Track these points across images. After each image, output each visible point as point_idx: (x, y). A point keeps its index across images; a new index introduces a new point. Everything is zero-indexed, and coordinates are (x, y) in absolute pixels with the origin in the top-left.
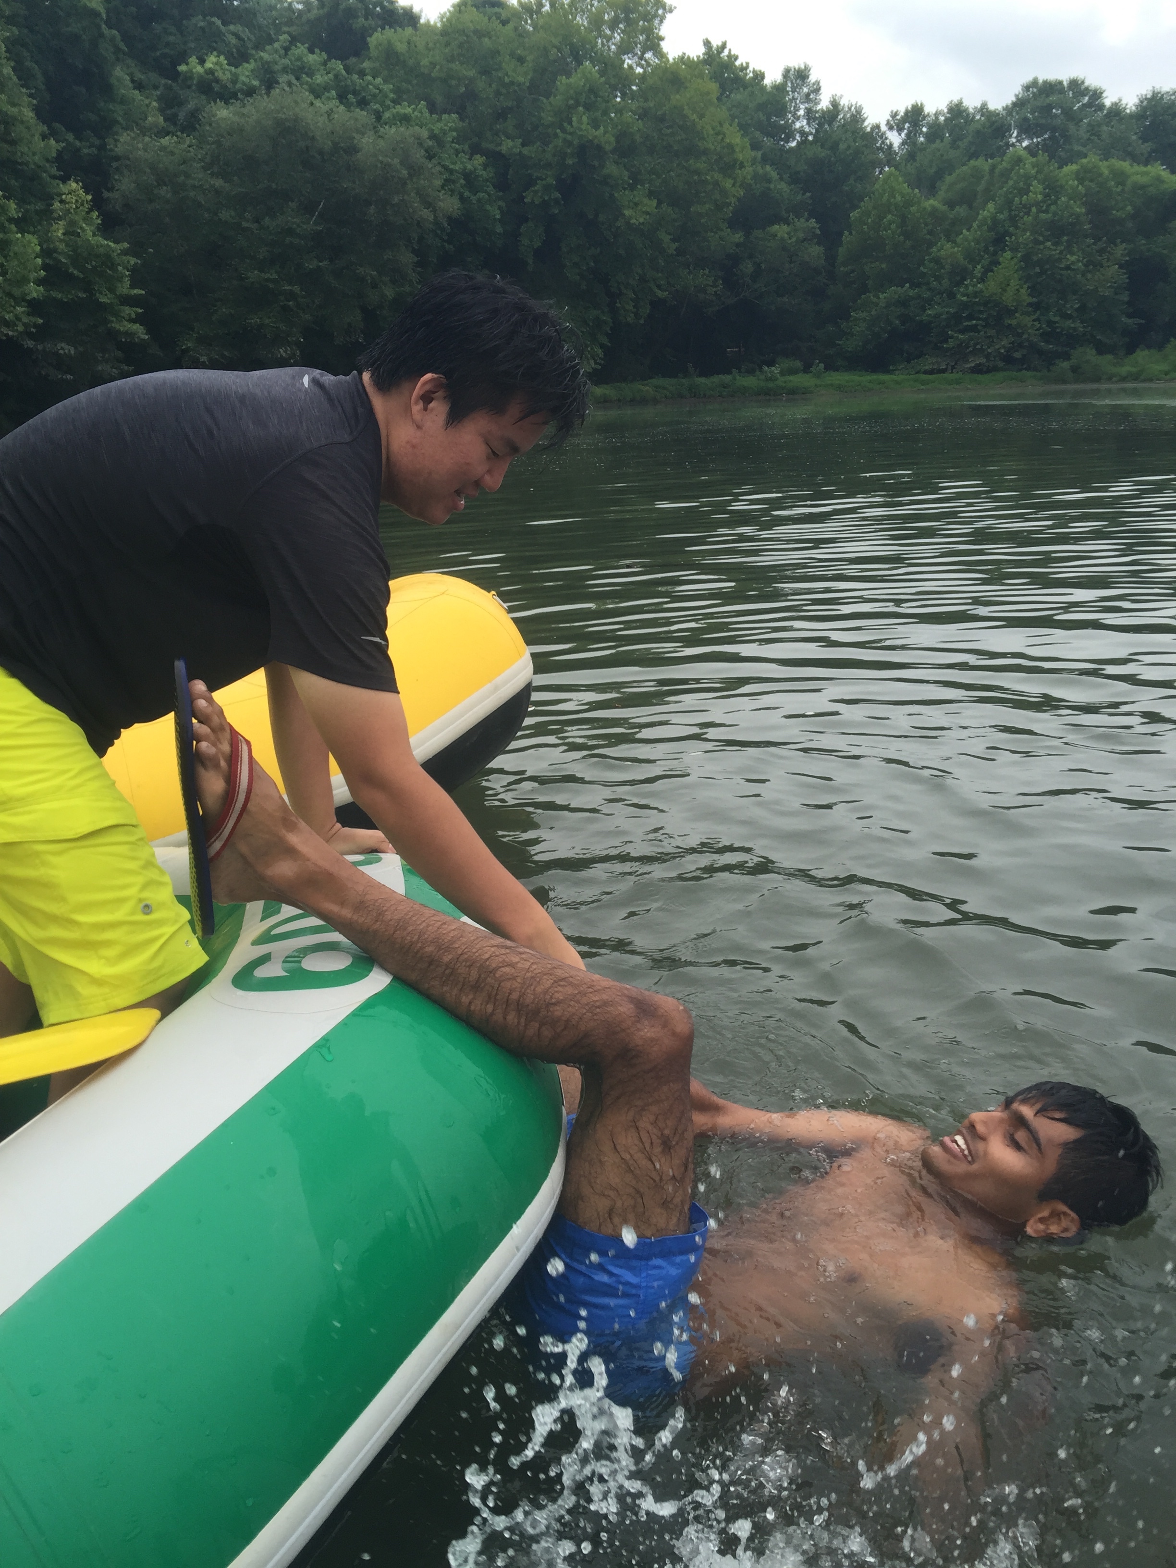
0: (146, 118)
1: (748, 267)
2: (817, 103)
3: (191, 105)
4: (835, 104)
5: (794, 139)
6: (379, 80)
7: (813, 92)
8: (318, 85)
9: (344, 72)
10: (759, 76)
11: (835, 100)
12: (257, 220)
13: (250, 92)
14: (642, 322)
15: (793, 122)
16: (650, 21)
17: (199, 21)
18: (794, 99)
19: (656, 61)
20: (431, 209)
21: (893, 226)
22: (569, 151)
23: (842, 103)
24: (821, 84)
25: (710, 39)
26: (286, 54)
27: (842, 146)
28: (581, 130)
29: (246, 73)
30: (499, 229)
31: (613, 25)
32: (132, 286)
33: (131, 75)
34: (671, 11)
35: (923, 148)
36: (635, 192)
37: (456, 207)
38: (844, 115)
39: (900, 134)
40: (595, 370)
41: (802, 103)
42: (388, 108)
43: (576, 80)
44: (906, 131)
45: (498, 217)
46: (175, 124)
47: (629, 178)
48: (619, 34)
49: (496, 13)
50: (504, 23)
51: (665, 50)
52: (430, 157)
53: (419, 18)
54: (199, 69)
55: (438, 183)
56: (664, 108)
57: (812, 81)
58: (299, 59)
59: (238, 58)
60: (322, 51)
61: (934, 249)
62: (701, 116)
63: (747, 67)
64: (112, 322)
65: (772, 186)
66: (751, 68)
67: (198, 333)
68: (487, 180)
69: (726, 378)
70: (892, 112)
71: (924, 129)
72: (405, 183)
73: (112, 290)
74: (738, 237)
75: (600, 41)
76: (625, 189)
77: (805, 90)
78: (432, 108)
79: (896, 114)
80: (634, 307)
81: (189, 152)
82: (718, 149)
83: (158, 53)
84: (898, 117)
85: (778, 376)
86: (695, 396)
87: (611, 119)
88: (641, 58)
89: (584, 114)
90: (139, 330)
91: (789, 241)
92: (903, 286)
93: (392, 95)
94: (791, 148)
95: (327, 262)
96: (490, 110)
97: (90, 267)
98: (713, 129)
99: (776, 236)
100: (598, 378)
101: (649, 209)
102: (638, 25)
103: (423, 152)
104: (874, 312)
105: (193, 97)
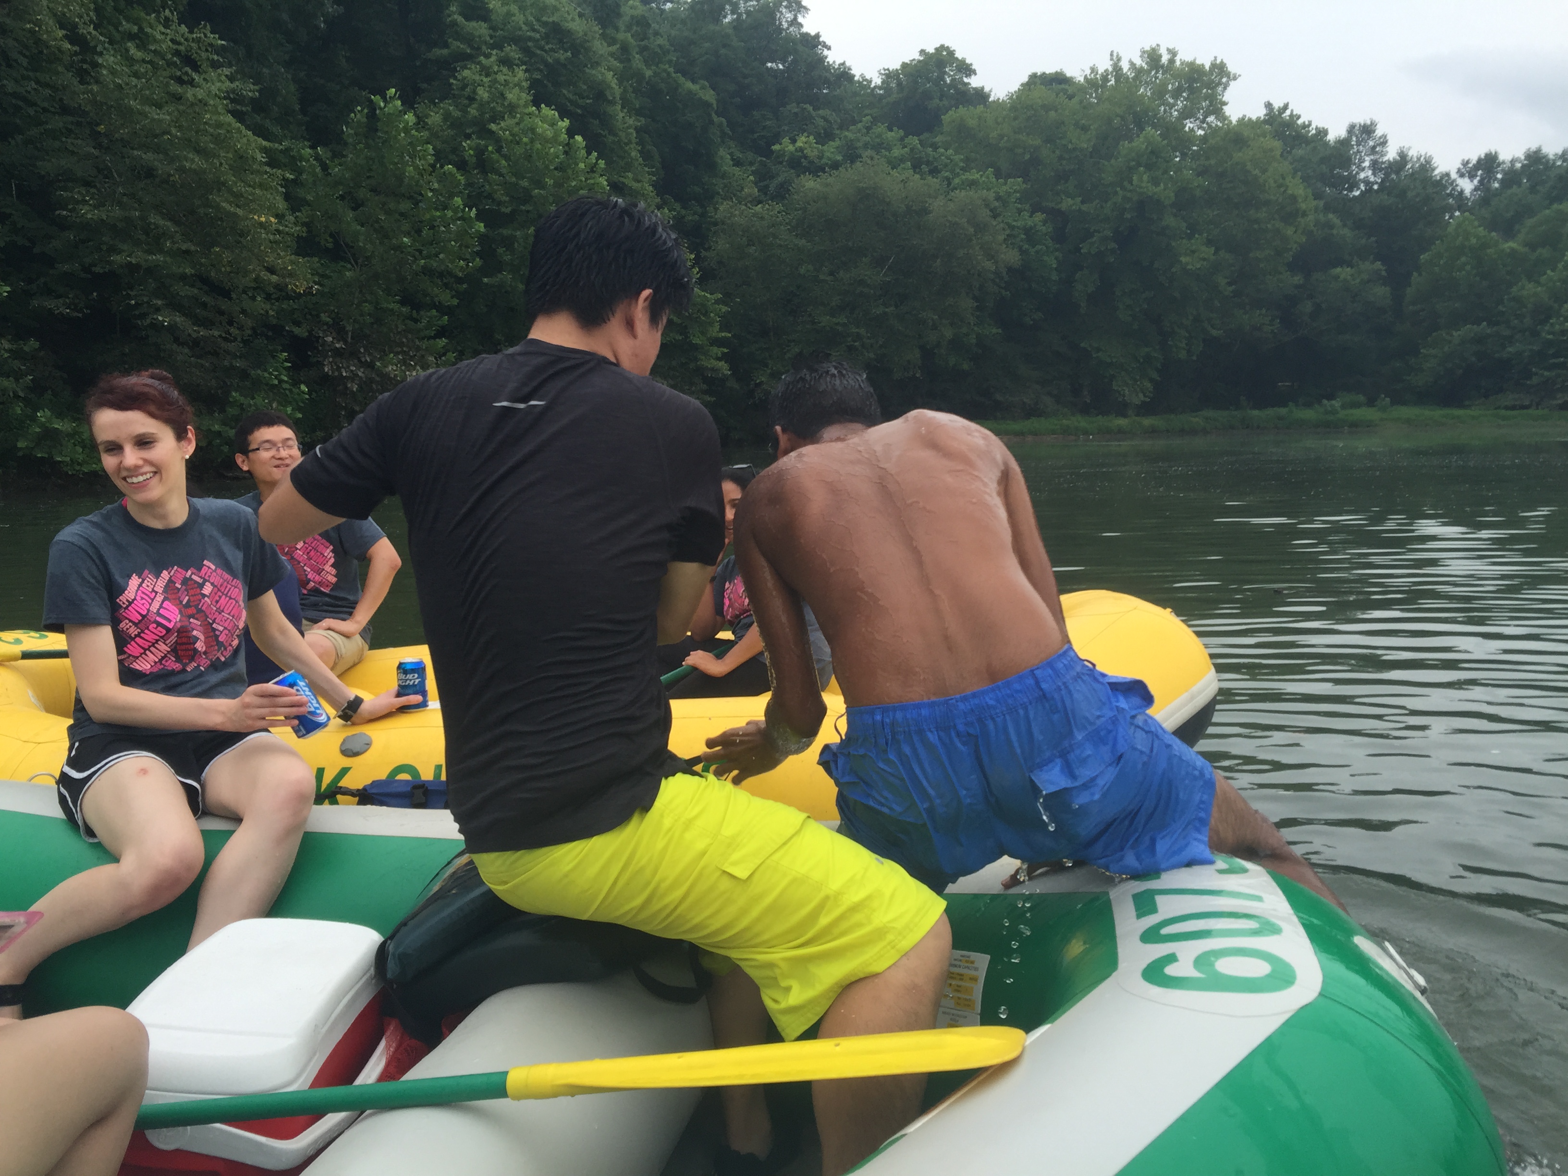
0: (742, 189)
1: (1307, 307)
2: (1383, 154)
3: (780, 179)
4: (1403, 155)
5: (1359, 188)
6: (950, 152)
7: (1379, 145)
8: (895, 157)
9: (919, 146)
10: (1322, 133)
11: (1402, 152)
12: (831, 274)
13: (835, 166)
14: (1194, 358)
15: (1357, 173)
16: (1214, 88)
17: (793, 108)
18: (1358, 151)
19: (1219, 123)
20: (993, 261)
21: (1468, 267)
22: (1128, 206)
23: (1410, 154)
24: (1388, 138)
25: (1271, 102)
26: (868, 133)
27: (1410, 194)
28: (1141, 187)
29: (831, 150)
30: (1055, 277)
31: (1177, 94)
32: (721, 330)
33: (731, 154)
34: (1235, 78)
35: (1497, 193)
36: (1193, 241)
37: (1017, 259)
38: (1413, 165)
39: (1472, 181)
40: (1143, 402)
41: (1367, 155)
42: (958, 175)
43: (1139, 143)
44: (1478, 178)
45: (1055, 266)
46: (766, 194)
47: (1187, 228)
48: (1182, 102)
49: (1063, 90)
50: (1070, 97)
51: (1227, 114)
52: (995, 217)
53: (989, 96)
54: (791, 148)
55: (1001, 238)
56: (1225, 165)
57: (1379, 135)
58: (879, 136)
59: (824, 137)
60: (899, 128)
61: (1514, 289)
62: (1264, 171)
63: (1310, 125)
64: (702, 360)
65: (1335, 232)
66: (1313, 126)
67: (772, 369)
68: (1046, 234)
69: (1283, 411)
70: (1463, 160)
71: (1499, 176)
72: (970, 240)
73: (703, 333)
74: (1298, 279)
75: (1163, 109)
76: (1183, 238)
77: (1371, 143)
78: (998, 174)
79: (1468, 162)
80: (1187, 344)
81: (778, 217)
82: (1280, 200)
83: (756, 135)
84: (1470, 165)
85: (1339, 409)
86: (1247, 427)
87: (1171, 177)
88: (1203, 121)
89: (1145, 173)
90: (724, 367)
91: (1353, 283)
92: (1479, 324)
93: (962, 164)
94: (1354, 196)
95: (892, 308)
96: (1052, 174)
97: (687, 314)
98: (1275, 182)
99: (1339, 277)
100: (1146, 409)
101: (1206, 257)
102: (1201, 93)
103: (989, 213)
104: (1446, 349)
105: (783, 172)
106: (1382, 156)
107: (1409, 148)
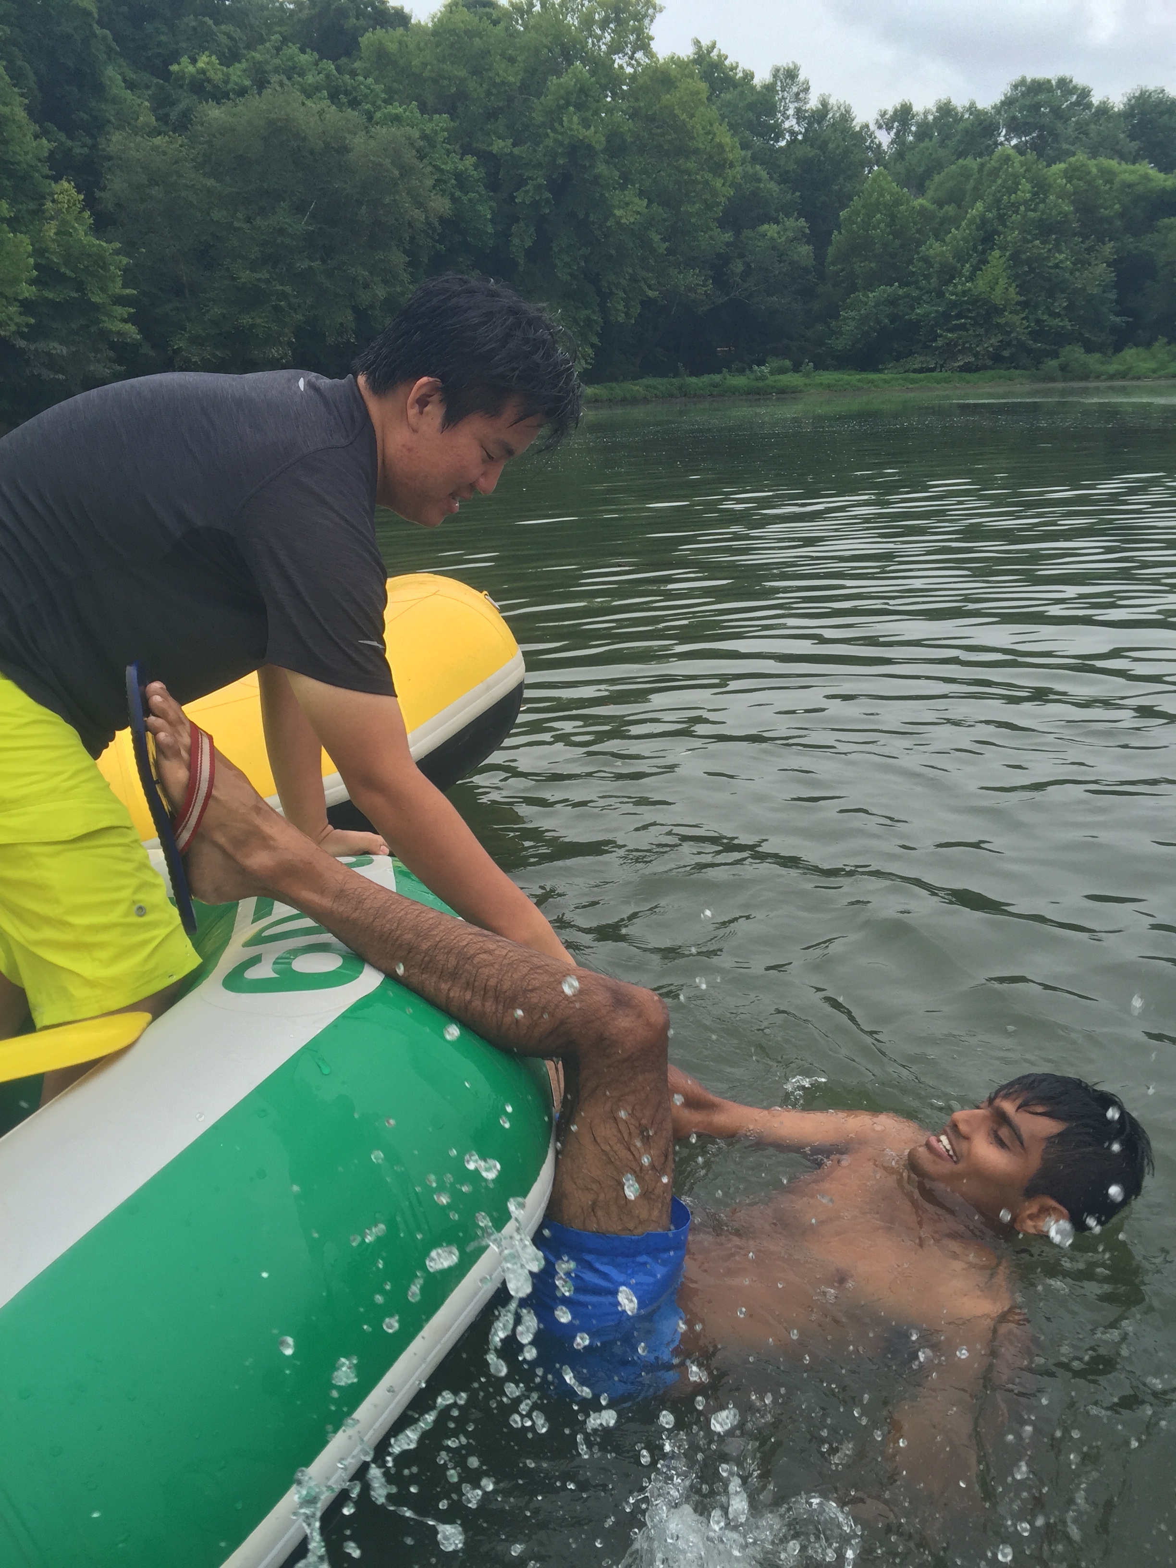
0: (138, 118)
1: (738, 266)
3: (182, 106)
4: (824, 103)
5: (784, 138)
6: (370, 80)
7: (802, 91)
8: (310, 85)
9: (335, 72)
10: (749, 76)
11: (824, 99)
12: (248, 220)
13: (242, 92)
14: (633, 321)
15: (783, 122)
16: (640, 21)
17: (190, 21)
18: (783, 98)
19: (647, 61)
20: (422, 209)
21: (882, 225)
22: (560, 151)
23: (831, 102)
24: (810, 83)
25: (699, 39)
26: (278, 54)
27: (831, 146)
28: (571, 129)
29: (237, 73)
30: (490, 229)
31: (604, 25)
32: (124, 286)
33: (122, 74)
34: (661, 11)
35: (912, 147)
36: (626, 192)
37: (447, 208)
38: (834, 115)
39: (889, 134)
40: (586, 370)
41: (791, 102)
42: (380, 108)
43: (567, 80)
44: (895, 130)
45: (489, 217)
46: (166, 123)
47: (619, 177)
48: (609, 34)
49: (487, 13)
50: (495, 23)
51: (655, 50)
52: (421, 158)
53: (410, 18)
54: (191, 69)
55: (429, 183)
56: (655, 108)
57: (801, 81)
58: (291, 59)
59: (230, 57)
60: (313, 51)
61: (923, 248)
62: (692, 116)
63: (737, 66)
64: (104, 322)
65: (762, 186)
66: (740, 68)
67: (190, 332)
68: (478, 180)
69: (717, 378)
70: (881, 110)
71: (914, 129)
72: (397, 184)
73: (103, 290)
74: (728, 236)
75: (590, 41)
76: (614, 188)
77: (795, 89)
78: (423, 108)
79: (885, 113)
80: (625, 307)
81: (181, 151)
82: (708, 149)
83: (150, 53)
84: (887, 116)
85: (768, 375)
86: (685, 395)
87: (602, 119)
88: (631, 58)
89: (575, 113)
90: (131, 330)
91: (779, 241)
92: (891, 285)
93: (383, 96)
94: (781, 147)
95: (319, 262)
96: (480, 111)
97: (82, 267)
98: (703, 129)
99: (766, 235)
101: (639, 210)
102: (628, 25)
103: (414, 153)
104: (863, 311)
105: (185, 97)
106: (805, 103)
107: (830, 95)
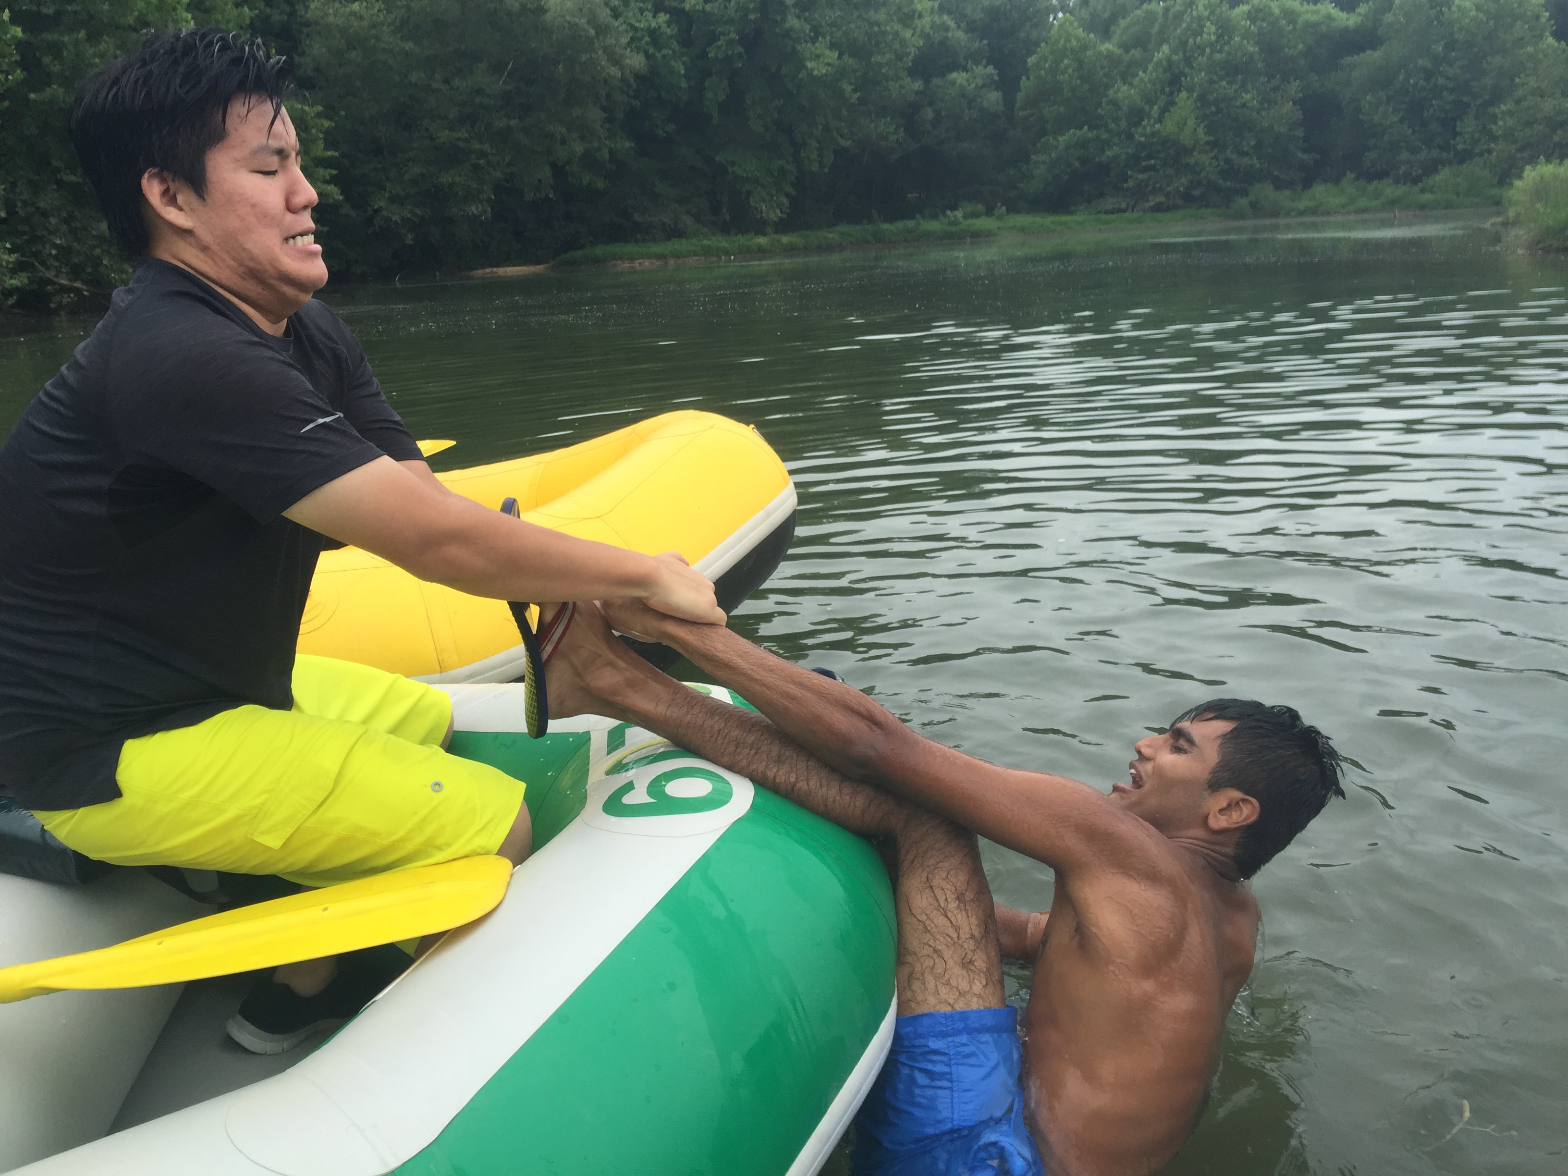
1: (929, 114)
12: (446, 81)
14: (826, 170)
20: (618, 66)
21: (1070, 71)
30: (684, 84)
32: (326, 148)
36: (817, 44)
37: (642, 64)
40: (781, 219)
45: (683, 72)
47: (810, 30)
52: (616, 17)
55: (624, 40)
61: (1111, 92)
65: (950, 35)
67: (390, 192)
68: (672, 37)
69: (911, 223)
72: (592, 43)
74: (918, 85)
76: (807, 42)
80: (818, 156)
81: (379, 16)
85: (962, 220)
86: (880, 242)
91: (969, 88)
92: (1081, 128)
95: (516, 120)
99: (955, 83)
100: (784, 226)
101: (830, 61)
103: (609, 12)
104: (1053, 155)
